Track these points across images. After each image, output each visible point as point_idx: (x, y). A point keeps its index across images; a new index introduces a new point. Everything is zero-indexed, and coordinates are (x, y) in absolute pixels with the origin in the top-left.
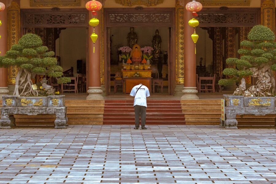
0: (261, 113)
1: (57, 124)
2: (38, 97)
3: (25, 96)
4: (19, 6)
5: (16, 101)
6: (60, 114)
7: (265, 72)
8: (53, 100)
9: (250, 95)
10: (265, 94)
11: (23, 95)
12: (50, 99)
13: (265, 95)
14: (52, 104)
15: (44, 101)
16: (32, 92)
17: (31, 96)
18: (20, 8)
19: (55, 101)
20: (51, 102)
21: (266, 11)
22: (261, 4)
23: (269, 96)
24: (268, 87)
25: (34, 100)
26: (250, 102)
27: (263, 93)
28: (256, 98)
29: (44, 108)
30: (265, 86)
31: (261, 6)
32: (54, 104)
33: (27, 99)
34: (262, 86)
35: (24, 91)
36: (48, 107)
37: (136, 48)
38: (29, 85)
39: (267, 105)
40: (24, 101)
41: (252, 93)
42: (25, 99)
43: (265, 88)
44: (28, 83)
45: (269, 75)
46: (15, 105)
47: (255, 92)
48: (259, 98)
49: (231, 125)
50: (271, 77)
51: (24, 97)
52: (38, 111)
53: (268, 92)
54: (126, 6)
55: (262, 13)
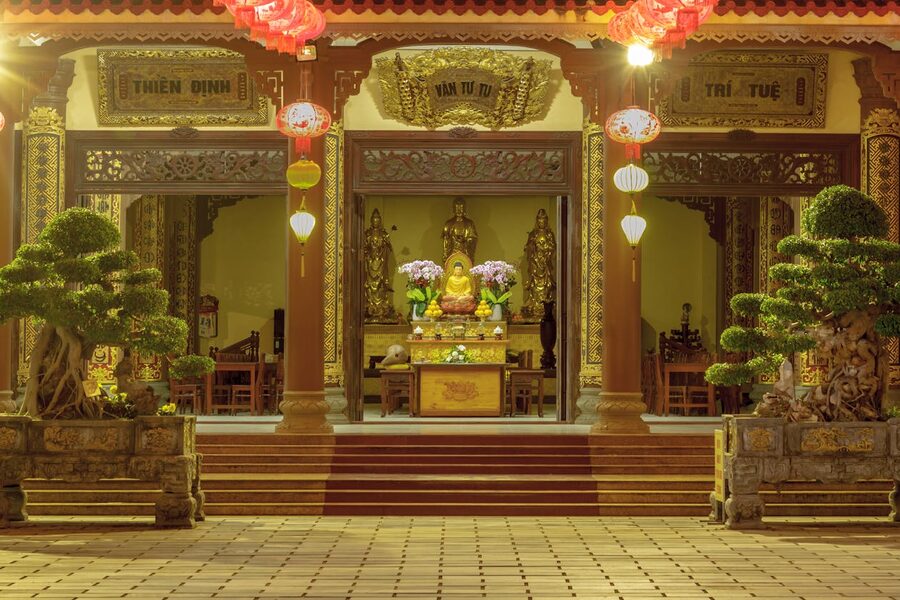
0: (841, 477)
1: (164, 511)
2: (103, 423)
3: (59, 418)
4: (64, 121)
5: (27, 434)
6: (174, 478)
7: (857, 342)
8: (151, 431)
9: (807, 417)
10: (856, 413)
11: (51, 416)
12: (143, 430)
13: (857, 416)
14: (149, 444)
15: (122, 434)
16: (81, 406)
17: (78, 417)
18: (64, 128)
19: (160, 434)
20: (144, 439)
21: (876, 145)
22: (863, 123)
23: (868, 419)
24: (867, 391)
25: (88, 430)
26: (805, 437)
27: (850, 409)
28: (827, 424)
29: (122, 458)
30: (854, 388)
31: (862, 130)
32: (156, 446)
33: (64, 427)
34: (846, 387)
35: (55, 399)
36: (133, 454)
37: (459, 264)
38: (74, 382)
39: (861, 450)
40: (52, 436)
41: (813, 410)
42: (59, 429)
43: (855, 392)
44: (71, 376)
45: (870, 351)
46: (23, 449)
47: (823, 408)
48: (836, 425)
49: (745, 513)
50: (876, 358)
51: (55, 423)
52: (101, 467)
53: (865, 405)
54: (418, 125)
55: (864, 150)
